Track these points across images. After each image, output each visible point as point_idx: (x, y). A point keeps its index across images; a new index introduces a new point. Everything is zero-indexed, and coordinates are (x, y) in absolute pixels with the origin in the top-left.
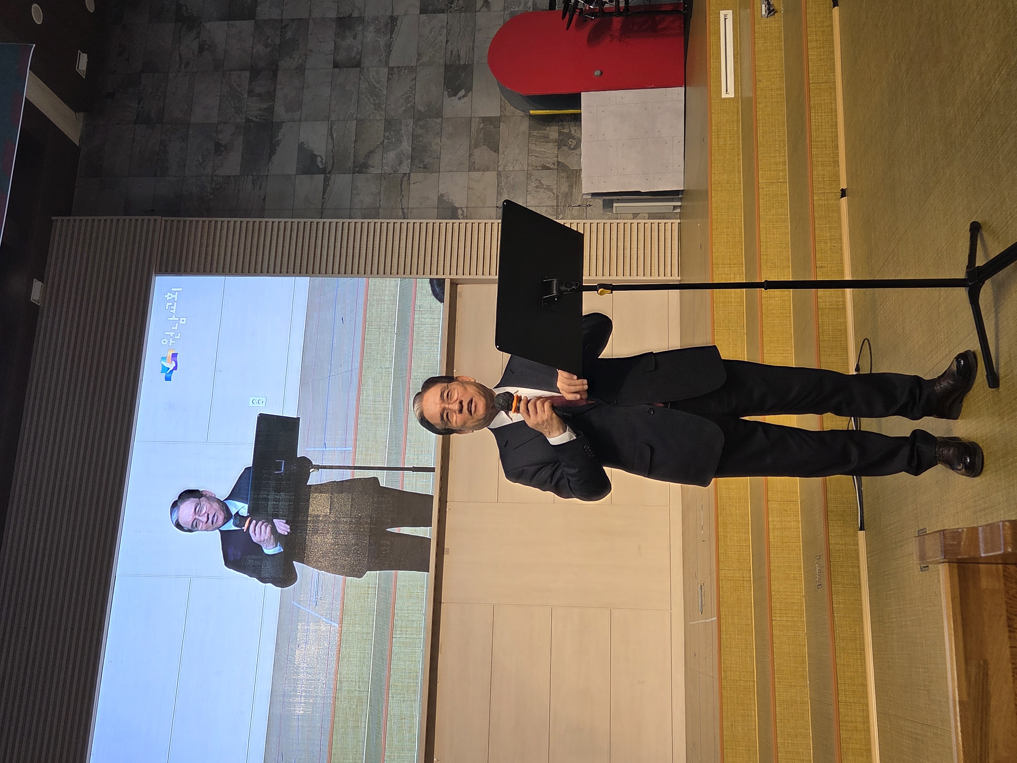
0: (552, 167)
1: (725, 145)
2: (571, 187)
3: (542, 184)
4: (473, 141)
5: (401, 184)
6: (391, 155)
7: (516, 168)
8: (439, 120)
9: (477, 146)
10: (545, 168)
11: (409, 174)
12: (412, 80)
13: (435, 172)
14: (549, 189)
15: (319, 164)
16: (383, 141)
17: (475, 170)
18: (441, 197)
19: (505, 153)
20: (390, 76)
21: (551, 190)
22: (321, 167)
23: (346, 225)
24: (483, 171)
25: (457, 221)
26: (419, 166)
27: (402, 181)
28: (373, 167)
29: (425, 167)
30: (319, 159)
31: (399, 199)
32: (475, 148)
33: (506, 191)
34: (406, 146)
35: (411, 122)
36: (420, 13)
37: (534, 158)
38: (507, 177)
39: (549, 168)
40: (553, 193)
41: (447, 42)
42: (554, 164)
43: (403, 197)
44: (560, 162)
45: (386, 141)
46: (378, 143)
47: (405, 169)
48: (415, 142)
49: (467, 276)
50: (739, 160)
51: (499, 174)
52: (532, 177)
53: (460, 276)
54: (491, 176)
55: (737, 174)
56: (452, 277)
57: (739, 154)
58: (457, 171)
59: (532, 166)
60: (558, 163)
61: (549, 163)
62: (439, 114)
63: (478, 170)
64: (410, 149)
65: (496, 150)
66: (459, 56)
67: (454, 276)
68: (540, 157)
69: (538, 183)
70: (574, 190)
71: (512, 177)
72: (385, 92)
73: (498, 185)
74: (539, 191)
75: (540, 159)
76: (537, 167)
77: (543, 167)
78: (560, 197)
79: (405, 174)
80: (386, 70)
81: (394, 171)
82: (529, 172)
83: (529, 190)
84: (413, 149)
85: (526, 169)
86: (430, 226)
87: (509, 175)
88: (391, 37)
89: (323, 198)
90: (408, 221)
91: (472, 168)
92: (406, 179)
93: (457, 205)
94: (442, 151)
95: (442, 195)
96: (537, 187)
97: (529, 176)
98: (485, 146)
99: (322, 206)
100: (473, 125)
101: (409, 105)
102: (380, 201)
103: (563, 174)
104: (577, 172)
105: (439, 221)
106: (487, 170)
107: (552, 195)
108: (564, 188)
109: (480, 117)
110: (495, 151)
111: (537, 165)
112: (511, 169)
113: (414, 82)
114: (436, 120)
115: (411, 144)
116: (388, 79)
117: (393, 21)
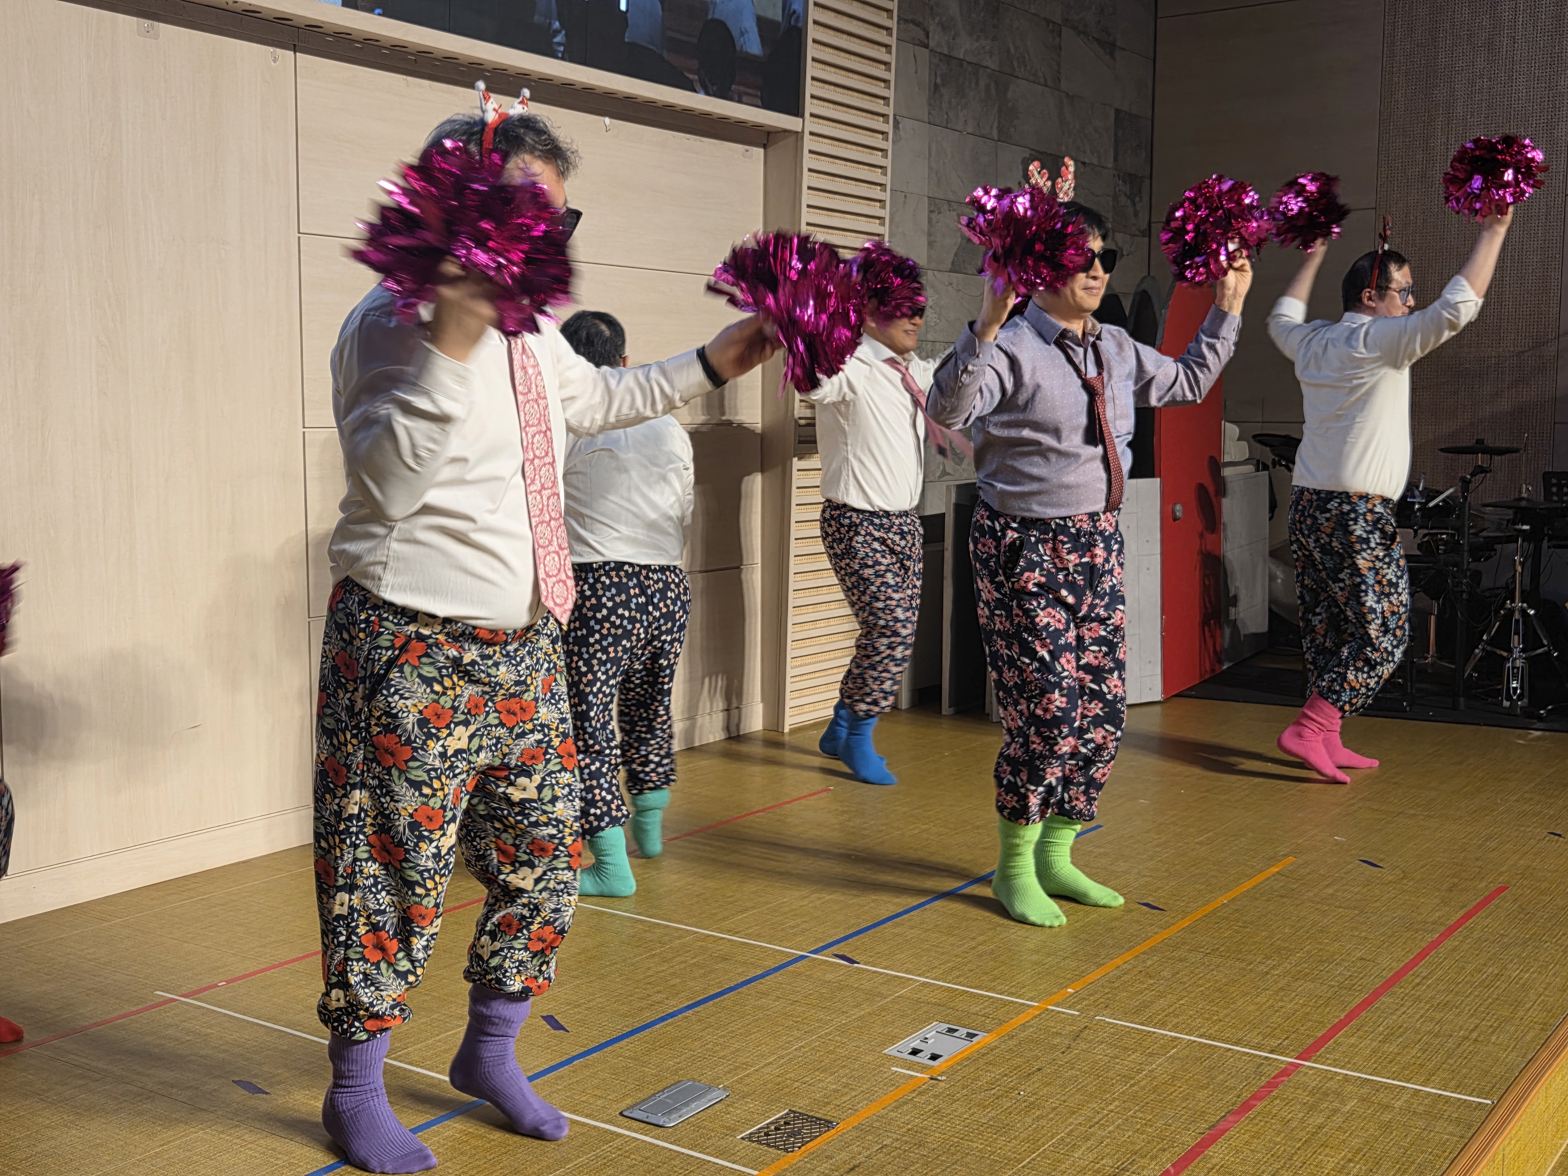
8: (995, 133)
11: (926, 46)
12: (1044, 77)
13: (929, 113)
17: (930, 212)
19: (950, 289)
20: (1050, 26)
24: (929, 235)
26: (939, 73)
27: (918, 25)
29: (936, 86)
34: (965, 46)
35: (992, 63)
47: (935, 37)
48: (970, 68)
49: (806, 179)
53: (807, 160)
56: (807, 136)
58: (930, 168)
62: (1004, 137)
63: (930, 220)
64: (961, 56)
65: (954, 267)
67: (809, 143)
72: (1033, 9)
79: (928, 36)
80: (1058, 18)
81: (932, 8)
84: (960, 63)
88: (1093, 38)
91: (935, 205)
92: (921, 35)
94: (957, 134)
98: (955, 242)
101: (1015, 63)
110: (953, 263)
113: (1042, 81)
114: (996, 124)
115: (967, 59)
116: (1048, 21)
117: (1110, 47)
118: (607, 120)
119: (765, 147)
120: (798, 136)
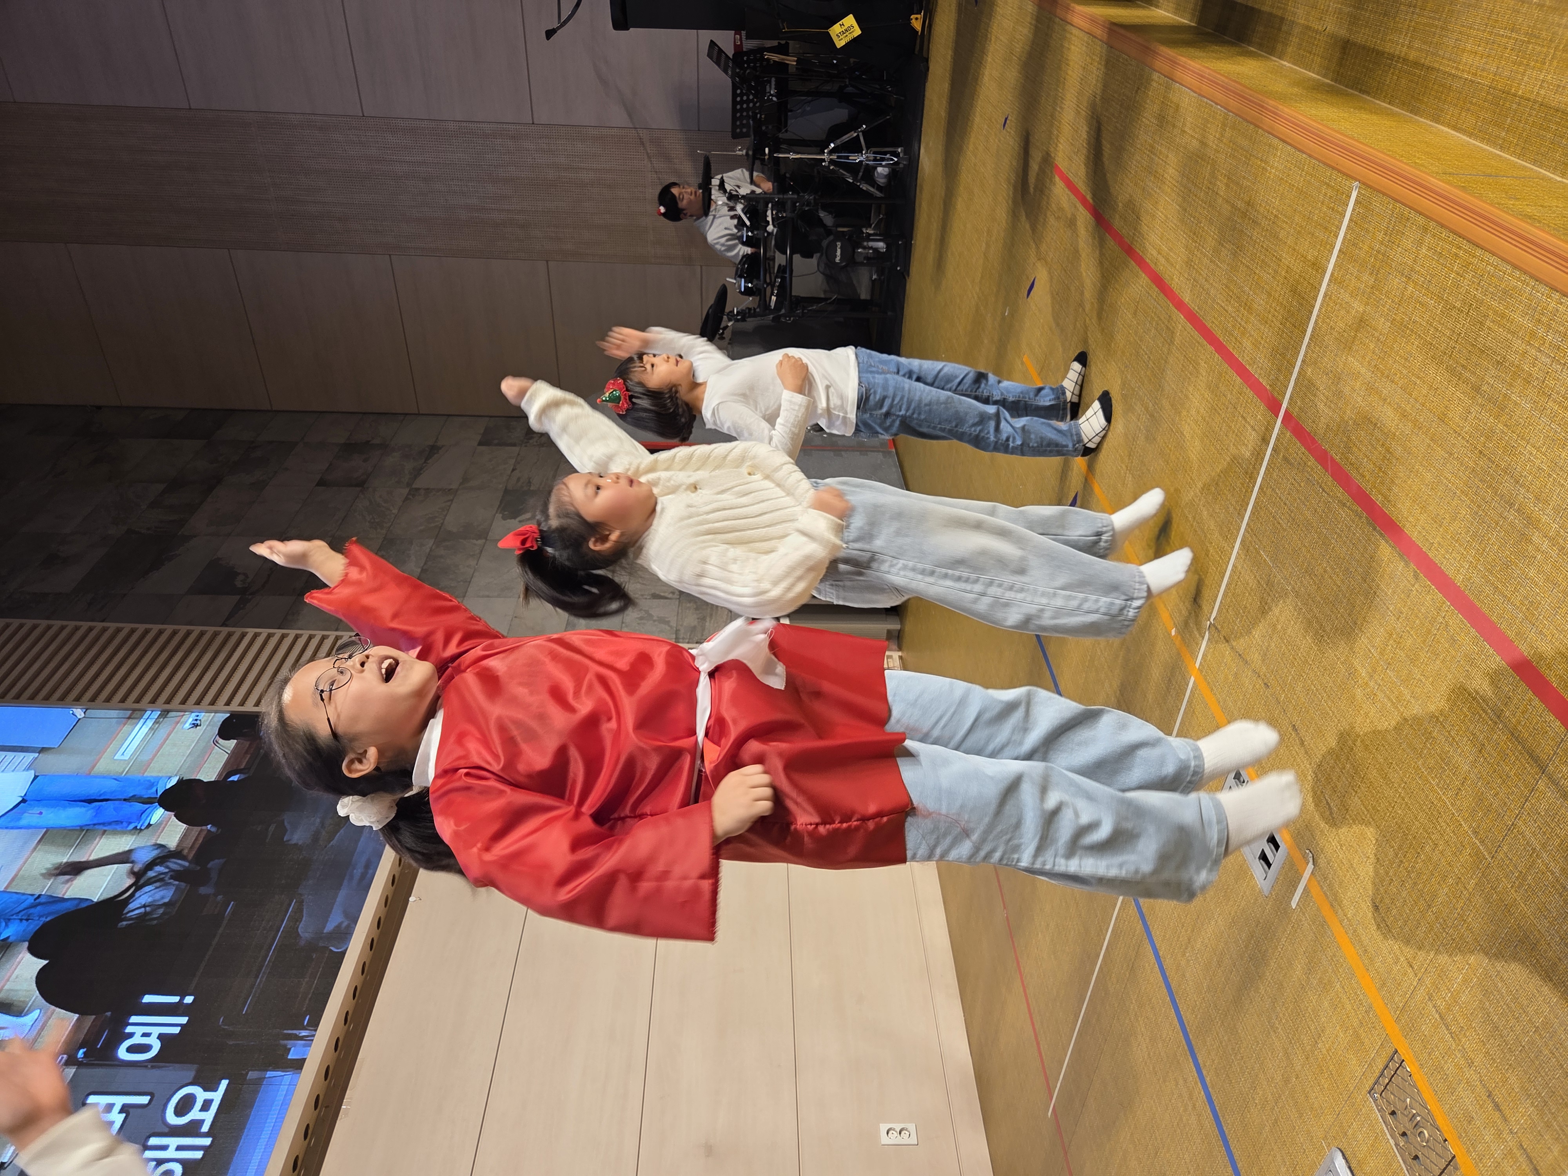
0: (670, 596)
2: (702, 619)
3: (651, 616)
8: (479, 542)
12: (446, 502)
14: (663, 621)
15: (238, 583)
20: (410, 497)
22: (239, 588)
30: (240, 577)
35: (430, 543)
41: (513, 470)
48: (429, 563)
58: (499, 596)
62: (484, 535)
66: (529, 482)
69: (643, 614)
72: (395, 511)
78: (682, 631)
80: (406, 491)
88: (425, 463)
94: (476, 573)
101: (432, 525)
108: (691, 620)
113: (448, 503)
114: (475, 541)
115: (422, 565)
116: (406, 499)
117: (434, 449)
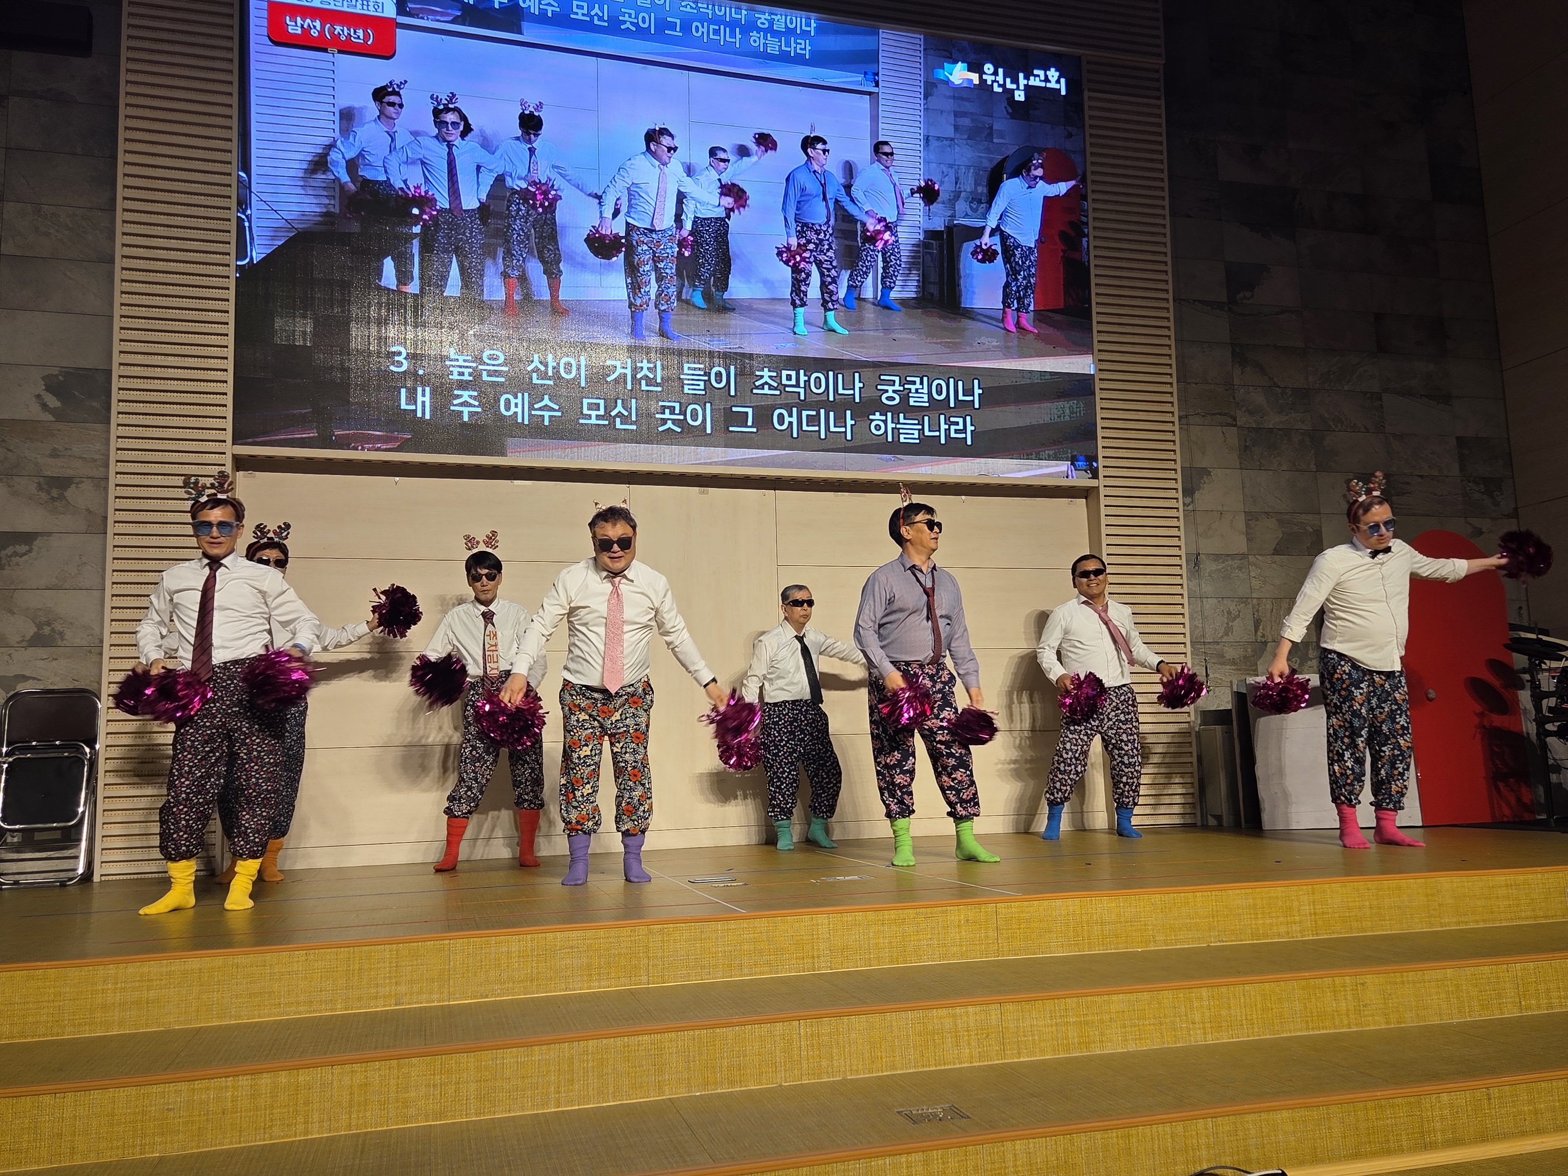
0: (1259, 634)
1: (1497, 897)
2: (1233, 662)
3: (1235, 619)
4: (1287, 517)
5: (1220, 414)
6: (1259, 398)
7: (1253, 581)
8: (1313, 467)
9: (1281, 522)
10: (1257, 623)
11: (1235, 426)
12: (1365, 427)
13: (1240, 463)
14: (1228, 630)
15: (1241, 295)
16: (1279, 387)
17: (1247, 521)
18: (1205, 472)
19: (1274, 565)
20: (1368, 395)
21: (1226, 634)
22: (1238, 297)
23: (1165, 332)
24: (1247, 534)
25: (1180, 495)
26: (1247, 439)
27: (1225, 414)
28: (1242, 373)
29: (1246, 447)
30: (1248, 294)
31: (1200, 411)
32: (1277, 520)
33: (1220, 567)
34: (1274, 420)
35: (1307, 427)
36: (1458, 438)
37: (1269, 607)
38: (1240, 568)
39: (1256, 630)
40: (1222, 637)
41: (1421, 476)
42: (1263, 636)
43: (1203, 416)
44: (1266, 645)
45: (1280, 391)
46: (1276, 380)
47: (1242, 419)
48: (1281, 432)
49: (1103, 511)
50: (1477, 922)
51: (1244, 556)
52: (1243, 605)
53: (1103, 501)
54: (1240, 544)
55: (1455, 920)
56: (1101, 489)
57: (1484, 921)
59: (1258, 604)
60: (1265, 643)
61: (1263, 629)
62: (1324, 469)
63: (1247, 525)
65: (1277, 552)
67: (1103, 492)
68: (1271, 615)
69: (1234, 613)
70: (1228, 667)
71: (1241, 575)
72: (1346, 388)
73: (1228, 555)
74: (1223, 615)
75: (1268, 615)
76: (1258, 611)
77: (1257, 620)
78: (1217, 647)
79: (1235, 420)
80: (1377, 390)
81: (1238, 403)
82: (1249, 600)
83: (1225, 601)
84: (1270, 430)
85: (1254, 595)
86: (1171, 455)
87: (1243, 570)
88: (1421, 396)
89: (1195, 301)
90: (1177, 423)
91: (1251, 517)
92: (1230, 421)
93: (1197, 495)
94: (1271, 473)
95: (1209, 473)
96: (1229, 612)
97: (1244, 600)
98: (1281, 535)
99: (1184, 300)
100: (1310, 517)
101: (1331, 423)
102: (1196, 384)
103: (1249, 650)
104: (1254, 671)
105: (1178, 467)
106: (1248, 539)
107: (1220, 635)
108: (1231, 653)
109: (1321, 527)
110: (1275, 550)
111: (1260, 611)
112: (1253, 574)
113: (1363, 430)
114: (1313, 463)
115: (1278, 427)
116: (1365, 393)
117: (1444, 399)
118: (963, 497)
119: (1086, 498)
120: (1097, 488)
